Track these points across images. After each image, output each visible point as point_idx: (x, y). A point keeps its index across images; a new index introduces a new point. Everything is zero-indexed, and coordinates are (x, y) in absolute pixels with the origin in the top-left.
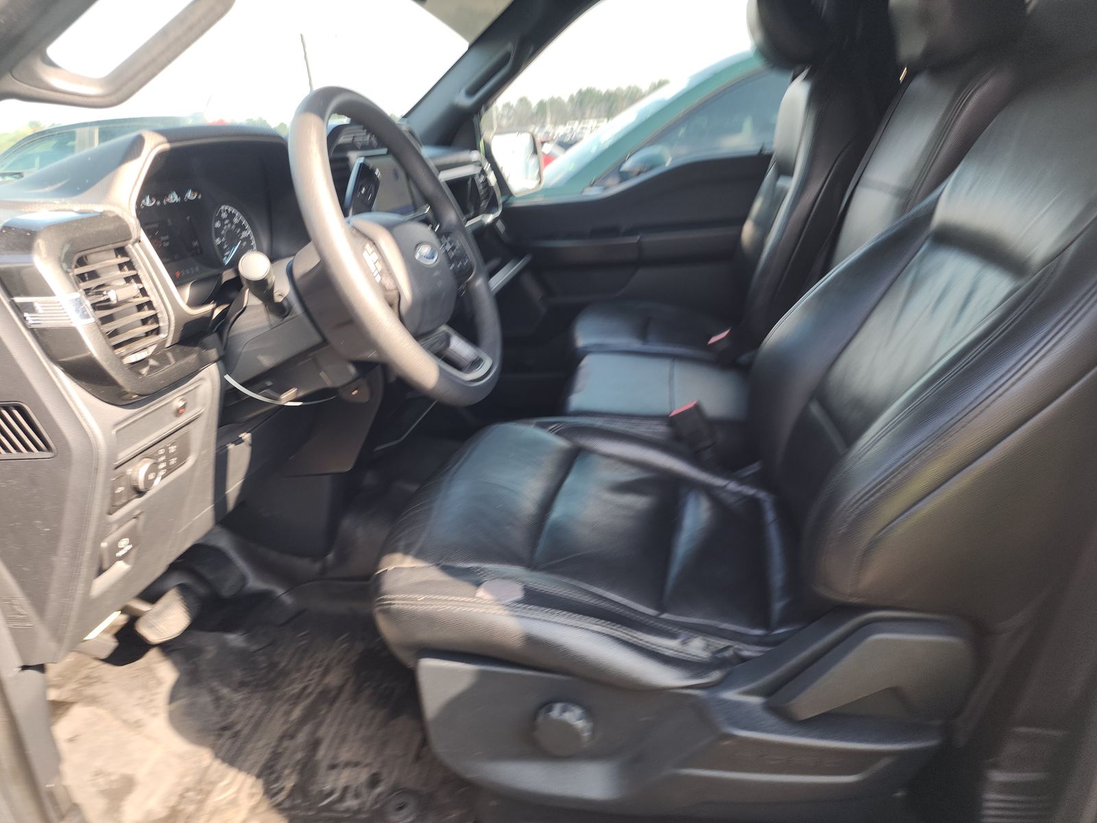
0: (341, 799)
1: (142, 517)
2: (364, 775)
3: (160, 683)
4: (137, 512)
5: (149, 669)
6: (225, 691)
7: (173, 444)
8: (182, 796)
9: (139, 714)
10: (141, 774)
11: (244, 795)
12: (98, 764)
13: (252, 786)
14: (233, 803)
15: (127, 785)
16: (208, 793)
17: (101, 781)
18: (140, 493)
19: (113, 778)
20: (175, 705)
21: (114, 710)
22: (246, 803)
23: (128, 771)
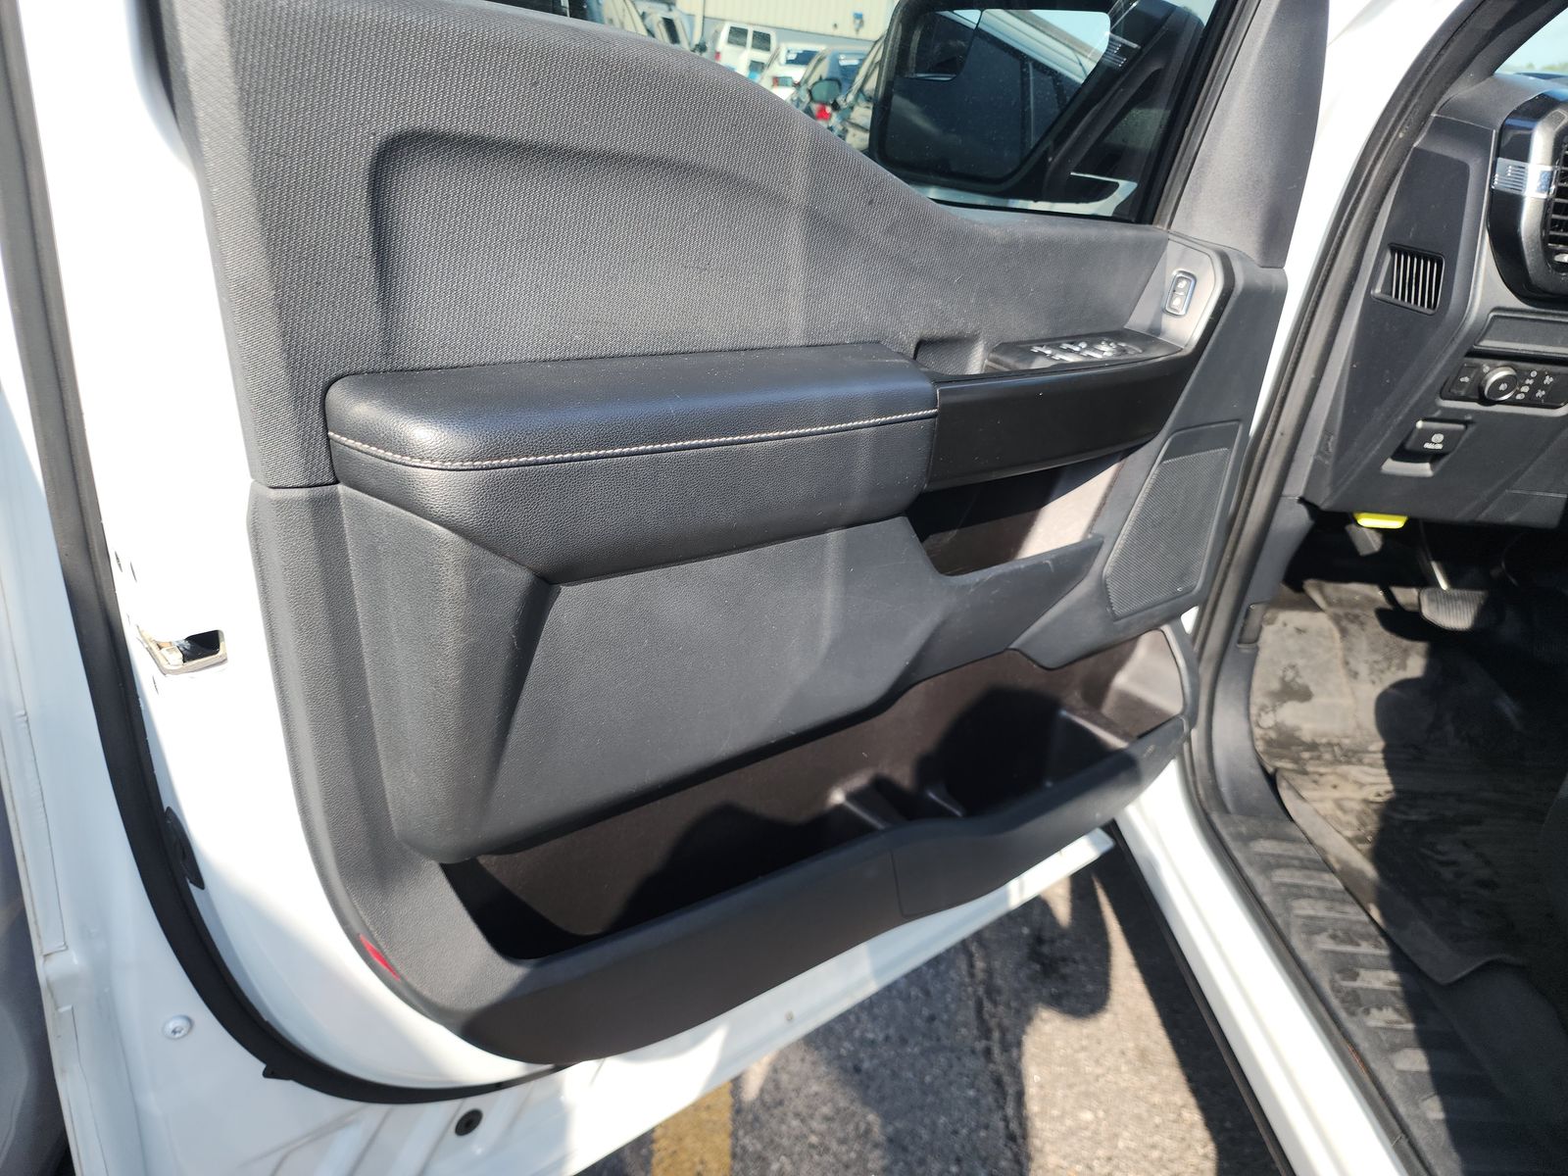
0: (1442, 863)
1: (1471, 429)
2: (1484, 873)
3: (1403, 666)
4: (1469, 418)
5: (1406, 652)
6: (1450, 728)
7: (1551, 375)
8: (1330, 745)
9: (1363, 670)
10: (1318, 700)
11: (1375, 789)
12: (1300, 662)
13: (1387, 792)
14: (1361, 785)
15: (1304, 695)
16: (1349, 763)
17: (1290, 674)
18: (1484, 400)
19: (1299, 681)
20: (1396, 692)
21: (1349, 649)
22: (1370, 793)
23: (1313, 688)
